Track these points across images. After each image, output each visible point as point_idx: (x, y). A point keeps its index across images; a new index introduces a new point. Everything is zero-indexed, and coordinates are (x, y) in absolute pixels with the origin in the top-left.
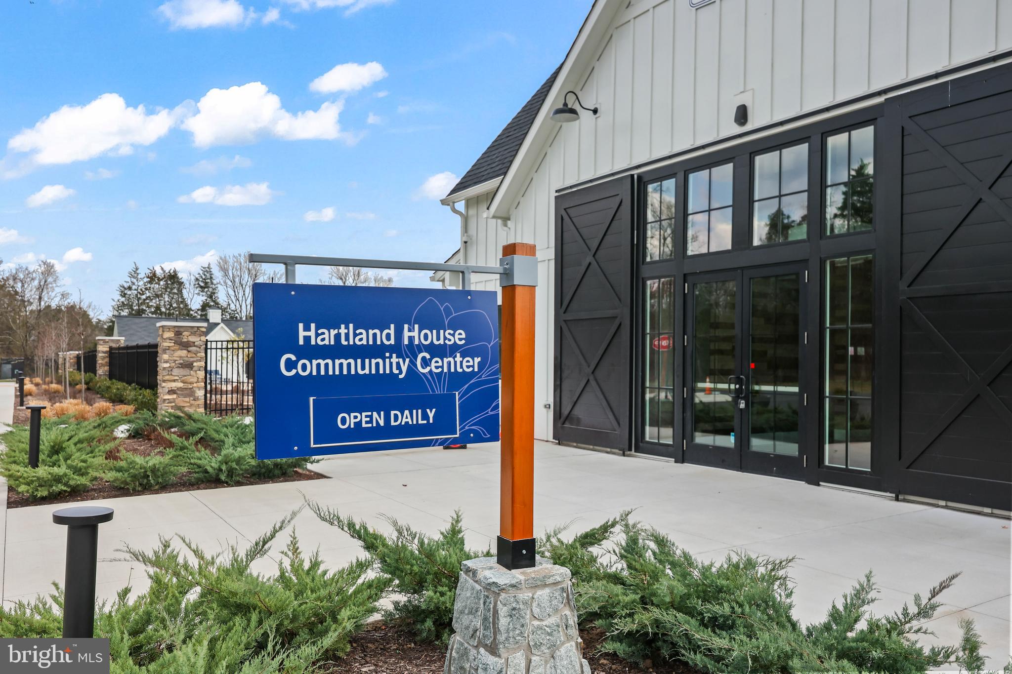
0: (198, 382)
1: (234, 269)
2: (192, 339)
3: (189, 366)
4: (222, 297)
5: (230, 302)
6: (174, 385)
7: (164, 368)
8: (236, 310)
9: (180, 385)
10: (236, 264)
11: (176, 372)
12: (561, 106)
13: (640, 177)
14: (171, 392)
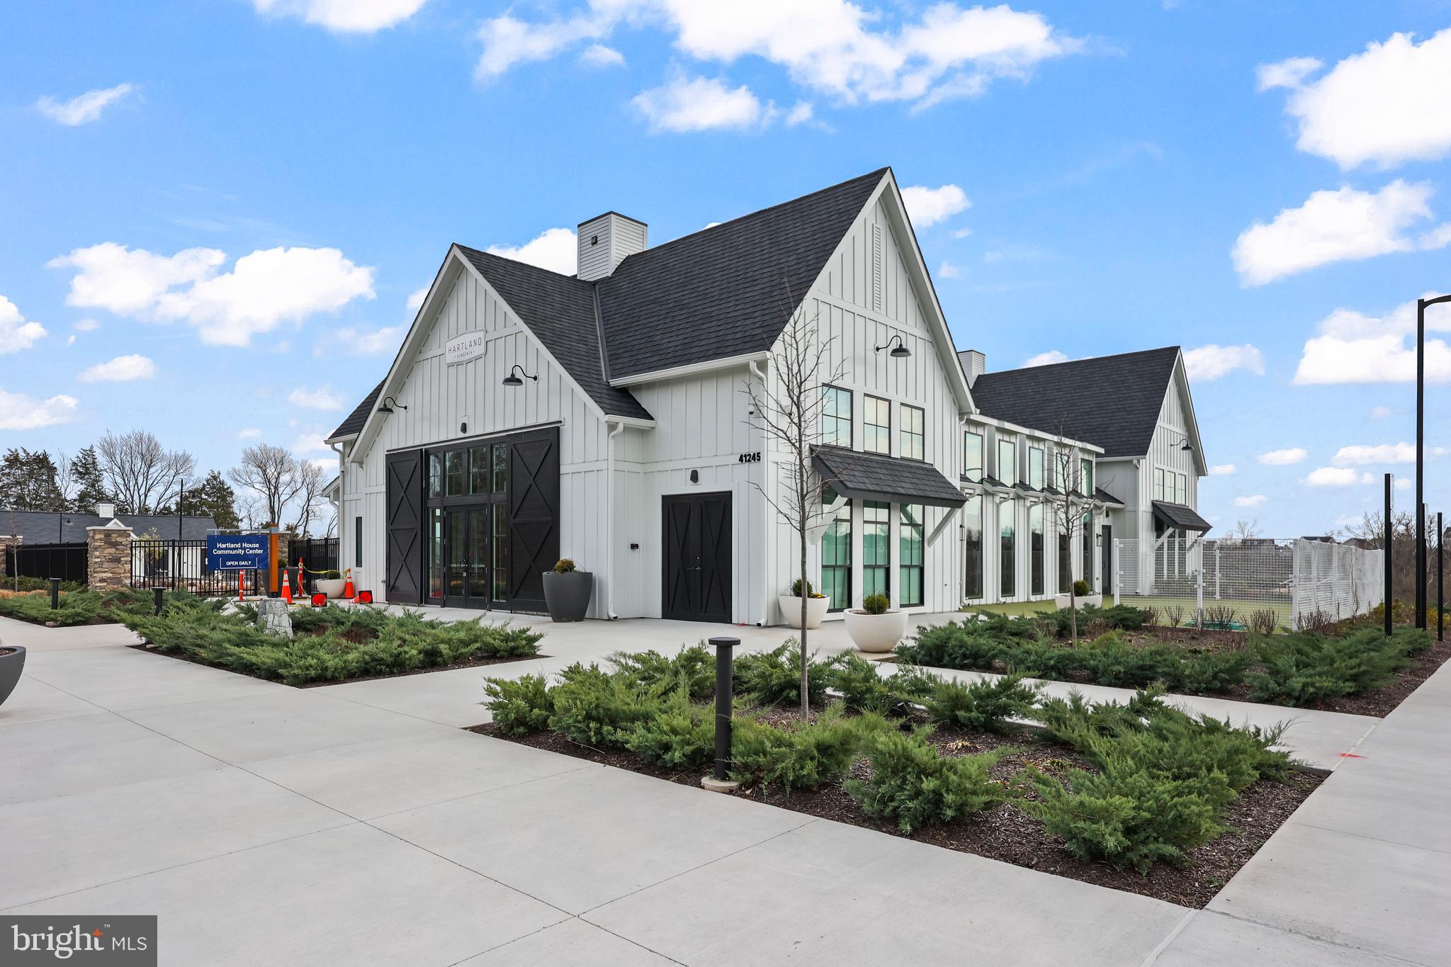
0: (125, 572)
1: (123, 454)
2: (119, 539)
3: (118, 560)
4: (107, 485)
5: (118, 492)
6: (104, 575)
7: (96, 563)
8: (126, 501)
9: (110, 575)
10: (125, 448)
11: (106, 565)
12: (382, 407)
13: (426, 450)
14: (102, 580)
